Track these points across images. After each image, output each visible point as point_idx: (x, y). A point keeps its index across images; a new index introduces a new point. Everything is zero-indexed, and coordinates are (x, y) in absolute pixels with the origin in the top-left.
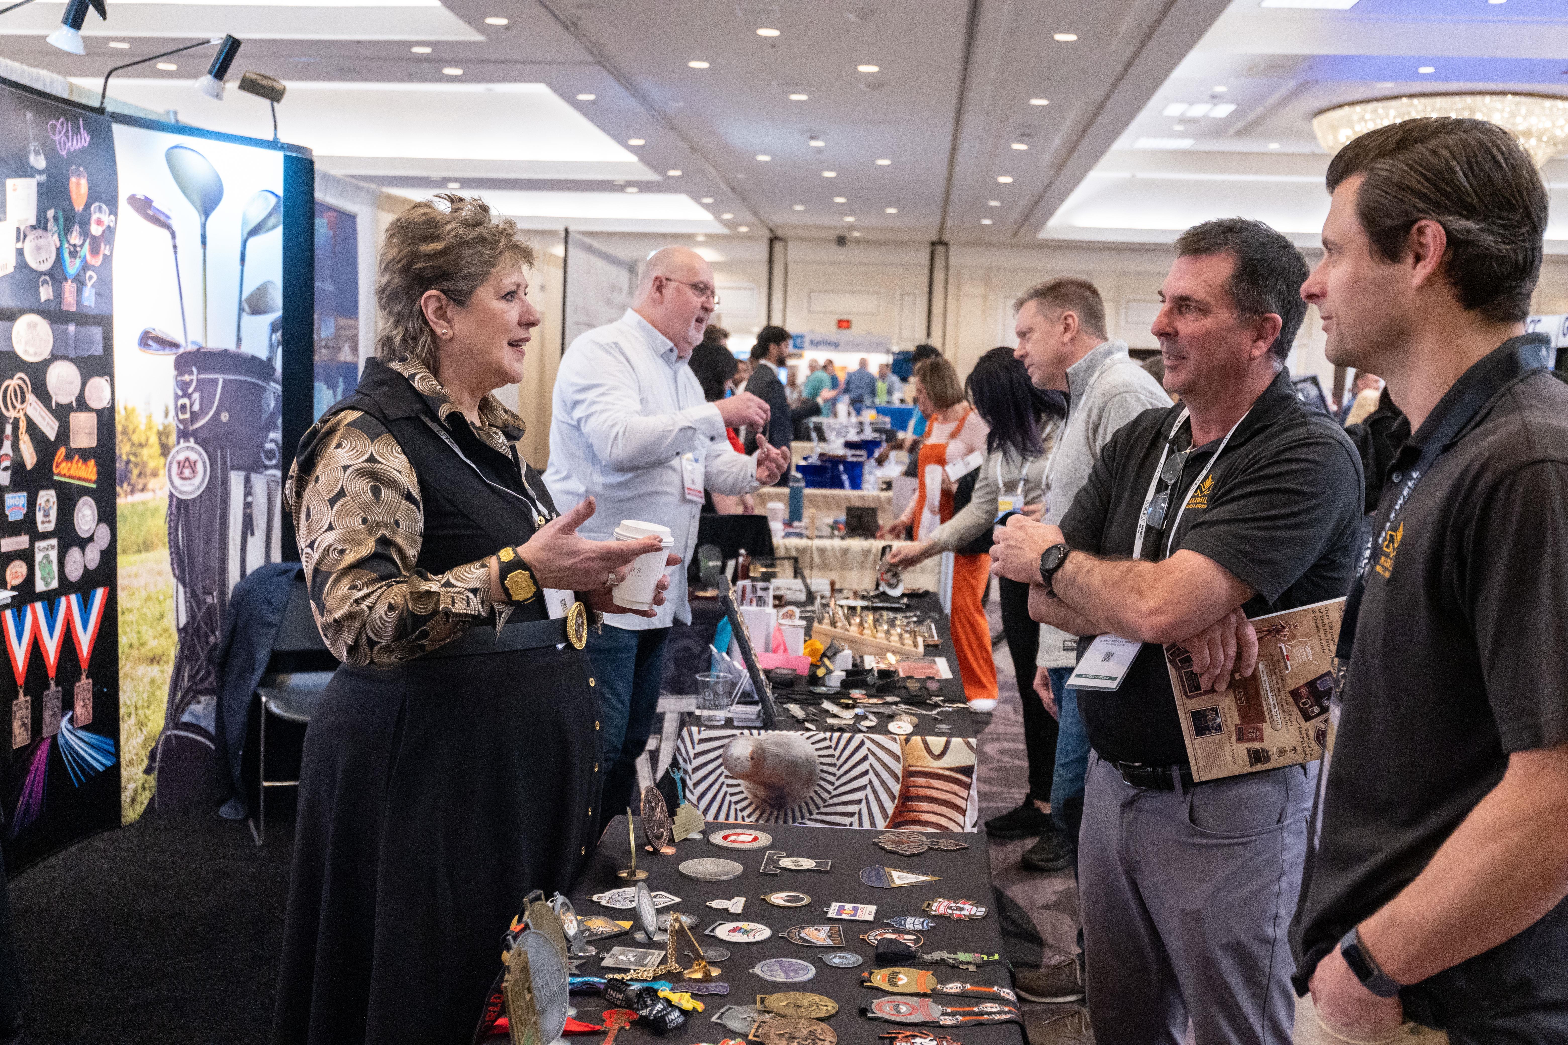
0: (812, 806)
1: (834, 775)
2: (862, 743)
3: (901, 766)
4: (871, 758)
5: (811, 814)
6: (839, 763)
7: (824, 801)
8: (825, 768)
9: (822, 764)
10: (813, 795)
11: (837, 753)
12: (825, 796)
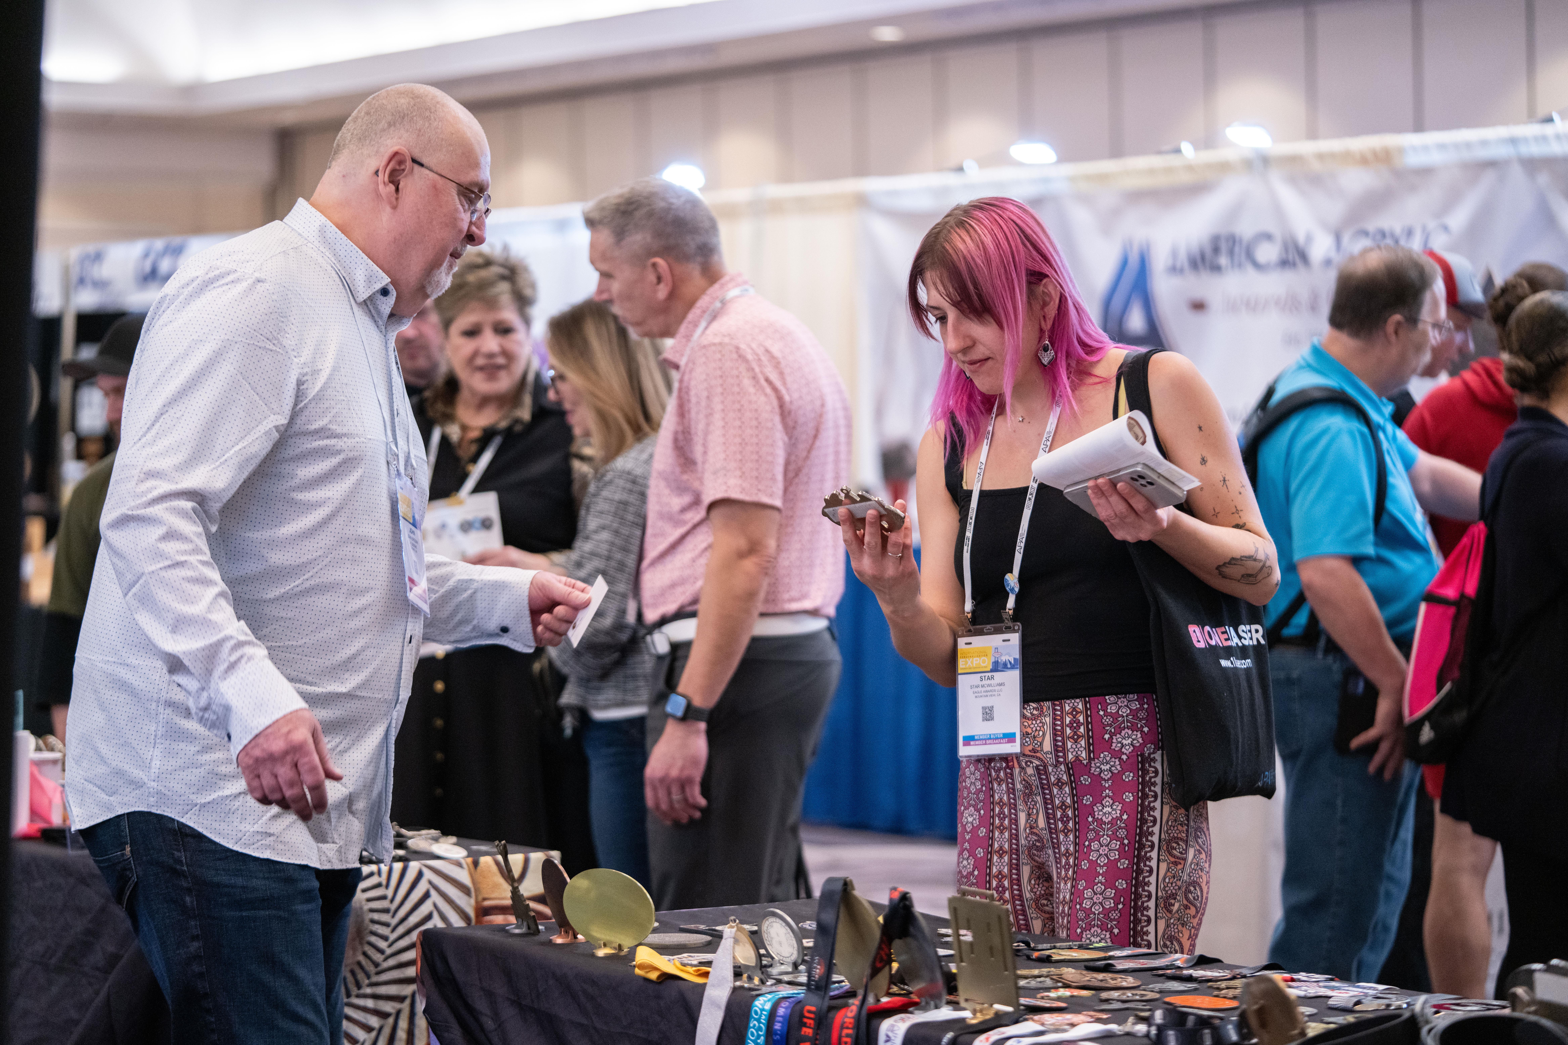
0: (361, 976)
1: (387, 925)
2: (420, 875)
3: (472, 901)
4: (434, 896)
5: (359, 986)
6: (393, 907)
7: (377, 965)
8: (376, 916)
9: (372, 910)
10: (361, 958)
11: (390, 893)
12: (378, 957)
